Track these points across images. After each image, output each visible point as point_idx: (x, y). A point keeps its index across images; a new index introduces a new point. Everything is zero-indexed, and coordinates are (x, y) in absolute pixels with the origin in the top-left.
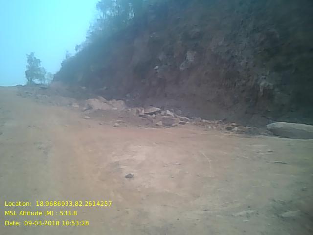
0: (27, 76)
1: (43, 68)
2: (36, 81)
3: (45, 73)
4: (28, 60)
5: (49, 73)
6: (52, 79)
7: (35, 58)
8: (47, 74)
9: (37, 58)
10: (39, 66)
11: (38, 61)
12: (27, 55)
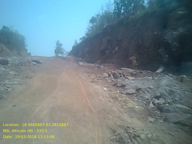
0: (55, 52)
1: (63, 48)
2: (60, 55)
3: (64, 51)
4: (57, 44)
5: (66, 51)
6: (68, 54)
7: (60, 43)
8: (65, 52)
9: (61, 43)
10: (62, 47)
11: (61, 45)
12: (56, 41)
